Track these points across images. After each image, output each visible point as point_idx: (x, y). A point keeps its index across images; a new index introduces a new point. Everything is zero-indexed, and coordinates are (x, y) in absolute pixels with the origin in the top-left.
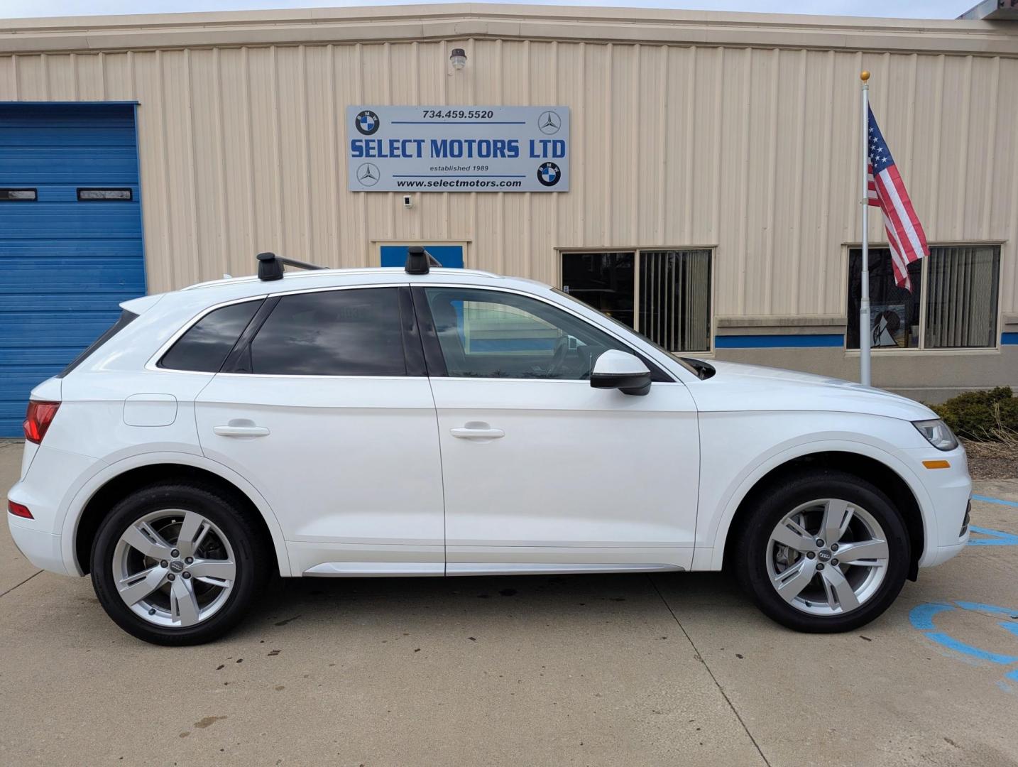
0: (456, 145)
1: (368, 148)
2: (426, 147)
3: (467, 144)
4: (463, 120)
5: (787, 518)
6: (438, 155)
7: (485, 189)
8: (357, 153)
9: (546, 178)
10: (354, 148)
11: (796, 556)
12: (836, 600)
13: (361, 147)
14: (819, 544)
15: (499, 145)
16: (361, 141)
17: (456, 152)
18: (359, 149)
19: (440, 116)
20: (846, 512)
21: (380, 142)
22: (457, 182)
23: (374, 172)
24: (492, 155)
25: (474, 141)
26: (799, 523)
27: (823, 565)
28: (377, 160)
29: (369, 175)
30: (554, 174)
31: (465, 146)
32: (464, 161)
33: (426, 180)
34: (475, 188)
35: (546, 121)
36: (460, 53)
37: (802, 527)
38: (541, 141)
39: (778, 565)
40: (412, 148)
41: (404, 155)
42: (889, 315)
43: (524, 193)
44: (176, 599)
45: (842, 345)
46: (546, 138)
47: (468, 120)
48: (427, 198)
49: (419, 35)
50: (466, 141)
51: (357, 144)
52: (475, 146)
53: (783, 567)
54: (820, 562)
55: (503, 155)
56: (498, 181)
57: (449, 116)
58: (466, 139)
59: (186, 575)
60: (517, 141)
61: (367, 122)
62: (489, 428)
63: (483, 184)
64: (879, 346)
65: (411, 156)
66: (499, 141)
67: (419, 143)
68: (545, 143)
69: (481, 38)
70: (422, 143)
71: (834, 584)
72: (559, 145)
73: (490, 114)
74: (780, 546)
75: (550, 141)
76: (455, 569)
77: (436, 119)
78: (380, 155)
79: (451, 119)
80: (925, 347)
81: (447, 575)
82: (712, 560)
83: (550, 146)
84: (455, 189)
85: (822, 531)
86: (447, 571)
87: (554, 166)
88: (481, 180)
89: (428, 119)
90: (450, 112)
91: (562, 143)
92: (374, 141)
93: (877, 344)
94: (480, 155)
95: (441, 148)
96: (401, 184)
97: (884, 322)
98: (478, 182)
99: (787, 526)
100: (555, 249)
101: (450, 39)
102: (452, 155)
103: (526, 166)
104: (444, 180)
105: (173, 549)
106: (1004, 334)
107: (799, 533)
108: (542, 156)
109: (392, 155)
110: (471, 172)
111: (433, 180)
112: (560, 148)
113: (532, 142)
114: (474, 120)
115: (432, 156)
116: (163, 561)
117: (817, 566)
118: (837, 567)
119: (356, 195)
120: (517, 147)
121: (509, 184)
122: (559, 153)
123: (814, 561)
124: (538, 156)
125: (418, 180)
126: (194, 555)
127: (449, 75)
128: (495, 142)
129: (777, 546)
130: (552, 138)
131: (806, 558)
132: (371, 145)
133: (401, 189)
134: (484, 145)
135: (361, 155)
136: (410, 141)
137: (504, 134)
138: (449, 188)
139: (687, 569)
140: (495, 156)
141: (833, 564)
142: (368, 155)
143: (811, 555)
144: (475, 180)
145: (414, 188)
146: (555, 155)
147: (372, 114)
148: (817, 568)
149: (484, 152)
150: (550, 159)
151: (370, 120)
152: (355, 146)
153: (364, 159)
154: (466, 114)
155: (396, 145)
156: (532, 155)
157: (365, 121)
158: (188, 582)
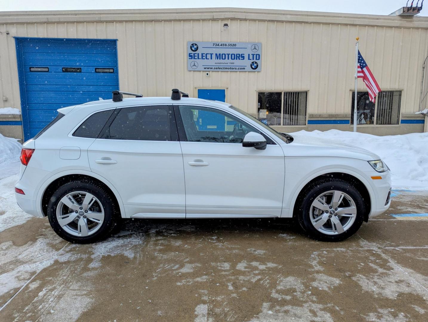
0: (224, 55)
1: (194, 56)
2: (214, 56)
3: (227, 55)
4: (226, 47)
5: (318, 197)
6: (218, 59)
7: (233, 70)
8: (191, 58)
9: (253, 67)
10: (190, 56)
11: (321, 212)
12: (336, 229)
13: (192, 56)
14: (331, 208)
15: (238, 55)
16: (192, 54)
17: (224, 58)
18: (191, 56)
19: (218, 45)
20: (341, 196)
21: (198, 54)
22: (224, 68)
23: (196, 64)
24: (236, 59)
25: (230, 54)
26: (323, 199)
27: (331, 216)
28: (197, 60)
29: (194, 65)
30: (256, 65)
31: (227, 56)
32: (226, 61)
33: (213, 67)
34: (230, 70)
35: (254, 48)
36: (226, 25)
37: (324, 201)
38: (252, 54)
39: (314, 216)
40: (209, 56)
41: (207, 58)
42: (364, 113)
43: (246, 72)
44: (80, 226)
45: (349, 123)
46: (253, 53)
47: (228, 47)
48: (214, 73)
49: (212, 18)
50: (227, 54)
51: (191, 54)
52: (230, 56)
53: (317, 216)
54: (331, 215)
55: (239, 59)
56: (237, 68)
57: (222, 46)
58: (228, 53)
59: (85, 217)
60: (244, 54)
61: (194, 47)
62: (203, 162)
63: (233, 69)
64: (361, 124)
65: (209, 59)
66: (238, 54)
67: (211, 54)
68: (253, 55)
69: (233, 19)
70: (212, 55)
71: (335, 223)
72: (258, 56)
73: (235, 45)
74: (315, 208)
75: (255, 54)
76: (190, 216)
77: (217, 46)
78: (198, 58)
79: (222, 47)
80: (376, 124)
81: (186, 218)
82: (289, 213)
83: (255, 56)
84: (223, 70)
85: (332, 203)
86: (187, 217)
87: (256, 63)
88: (232, 67)
89: (214, 46)
90: (222, 44)
91: (259, 55)
92: (196, 54)
93: (360, 123)
94: (232, 59)
95: (218, 56)
96: (205, 68)
97: (363, 116)
98: (231, 68)
99: (318, 201)
100: (255, 91)
101: (223, 20)
102: (222, 59)
103: (247, 63)
104: (220, 67)
105: (80, 206)
106: (402, 120)
107: (323, 204)
108: (252, 59)
109: (202, 58)
110: (229, 65)
111: (216, 67)
112: (258, 57)
113: (249, 55)
114: (230, 47)
115: (216, 59)
116: (76, 211)
117: (329, 216)
118: (337, 217)
119: (190, 72)
120: (244, 56)
121: (241, 69)
122: (258, 58)
123: (328, 214)
124: (251, 59)
125: (211, 67)
126: (89, 210)
127: (222, 32)
128: (237, 55)
129: (314, 208)
130: (255, 53)
131: (325, 213)
132: (195, 55)
133: (205, 70)
134: (233, 55)
135: (192, 58)
136: (208, 54)
137: (240, 52)
138: (221, 70)
139: (279, 217)
140: (237, 59)
141: (335, 215)
142: (194, 58)
143: (327, 212)
144: (230, 67)
145: (210, 70)
146: (256, 59)
147: (196, 45)
148: (329, 217)
149: (233, 58)
150: (255, 60)
151: (195, 47)
152: (190, 55)
153: (193, 60)
154: (227, 45)
155: (204, 55)
156: (249, 59)
157: (193, 47)
158: (85, 220)
